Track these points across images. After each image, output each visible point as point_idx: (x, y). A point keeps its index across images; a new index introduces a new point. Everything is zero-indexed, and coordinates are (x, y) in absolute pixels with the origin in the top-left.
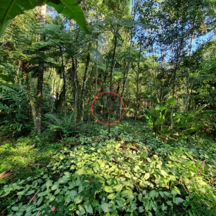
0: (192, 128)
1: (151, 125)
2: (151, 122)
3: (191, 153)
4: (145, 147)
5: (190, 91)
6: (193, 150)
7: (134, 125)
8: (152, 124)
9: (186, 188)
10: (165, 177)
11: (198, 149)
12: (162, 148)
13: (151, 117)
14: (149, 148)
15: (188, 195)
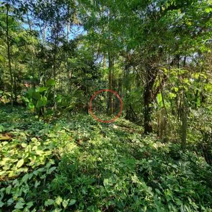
0: (70, 106)
1: (32, 109)
2: (31, 105)
3: (68, 126)
4: (22, 134)
5: (70, 75)
6: (71, 124)
7: (11, 111)
8: (34, 107)
9: (60, 156)
10: (41, 155)
11: (75, 122)
12: (43, 130)
13: (31, 99)
14: (28, 133)
15: (60, 161)
